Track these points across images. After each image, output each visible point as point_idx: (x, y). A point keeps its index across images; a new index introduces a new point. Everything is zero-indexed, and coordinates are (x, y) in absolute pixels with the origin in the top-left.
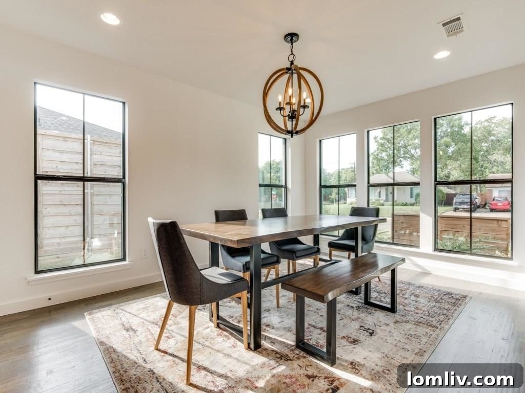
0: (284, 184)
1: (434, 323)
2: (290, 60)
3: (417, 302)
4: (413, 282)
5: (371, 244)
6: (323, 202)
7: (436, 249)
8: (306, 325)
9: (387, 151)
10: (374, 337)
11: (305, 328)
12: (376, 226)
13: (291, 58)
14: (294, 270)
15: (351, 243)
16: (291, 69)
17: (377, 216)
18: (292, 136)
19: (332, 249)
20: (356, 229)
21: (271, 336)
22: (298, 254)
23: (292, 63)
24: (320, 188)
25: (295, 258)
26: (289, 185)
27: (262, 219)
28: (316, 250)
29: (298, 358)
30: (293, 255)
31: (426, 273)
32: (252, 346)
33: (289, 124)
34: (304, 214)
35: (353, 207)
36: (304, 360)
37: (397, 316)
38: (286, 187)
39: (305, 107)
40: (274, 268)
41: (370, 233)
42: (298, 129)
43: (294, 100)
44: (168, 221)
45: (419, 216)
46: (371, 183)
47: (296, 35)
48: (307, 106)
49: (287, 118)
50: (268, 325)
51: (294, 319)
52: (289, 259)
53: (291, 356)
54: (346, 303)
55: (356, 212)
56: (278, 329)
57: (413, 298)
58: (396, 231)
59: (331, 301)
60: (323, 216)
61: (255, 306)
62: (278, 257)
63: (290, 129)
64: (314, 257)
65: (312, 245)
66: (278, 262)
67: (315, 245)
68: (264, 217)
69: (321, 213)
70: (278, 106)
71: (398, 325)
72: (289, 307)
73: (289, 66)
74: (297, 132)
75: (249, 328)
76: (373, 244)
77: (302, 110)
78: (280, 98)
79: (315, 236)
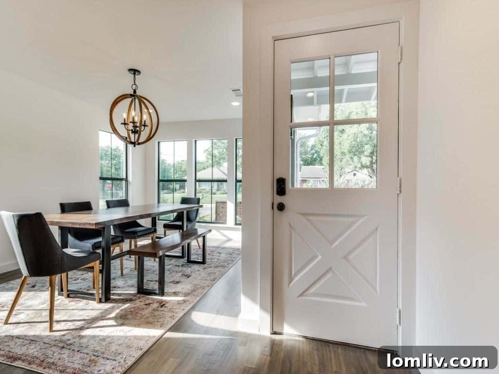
0: (125, 177)
1: (225, 265)
2: (134, 88)
3: (219, 256)
4: (219, 246)
5: (193, 223)
6: (161, 192)
7: (236, 224)
8: (145, 281)
9: (218, 149)
10: (190, 278)
11: (144, 282)
12: (198, 210)
13: (134, 87)
14: (136, 246)
15: (180, 223)
16: (134, 95)
17: (199, 203)
18: (135, 146)
19: (166, 229)
20: (183, 212)
21: (117, 292)
22: (139, 234)
23: (135, 92)
24: (158, 182)
25: (136, 237)
26: (130, 178)
27: (107, 209)
28: (153, 230)
29: (139, 298)
30: (134, 236)
31: (229, 240)
32: (103, 300)
33: (132, 136)
34: (144, 204)
35: (182, 198)
36: (144, 298)
37: (206, 265)
38: (126, 179)
39: (145, 126)
40: (119, 246)
41: (193, 215)
42: (140, 141)
43: (136, 119)
44: (34, 212)
45: (226, 202)
46: (197, 179)
47: (139, 72)
48: (146, 126)
49: (130, 132)
50: (115, 287)
51: (136, 280)
52: (131, 238)
53: (134, 298)
54: (175, 264)
55: (184, 201)
56: (123, 288)
57: (218, 255)
58: (219, 214)
59: (161, 256)
60: (161, 204)
61: (106, 272)
62: (122, 237)
63: (133, 140)
64: (152, 235)
65: (151, 227)
66: (122, 241)
67: (152, 226)
68: (109, 207)
69: (159, 202)
70: (123, 122)
71: (206, 270)
72: (132, 273)
73: (132, 93)
74: (139, 144)
75: (100, 292)
76: (195, 224)
77: (143, 127)
78: (125, 116)
79: (153, 218)
